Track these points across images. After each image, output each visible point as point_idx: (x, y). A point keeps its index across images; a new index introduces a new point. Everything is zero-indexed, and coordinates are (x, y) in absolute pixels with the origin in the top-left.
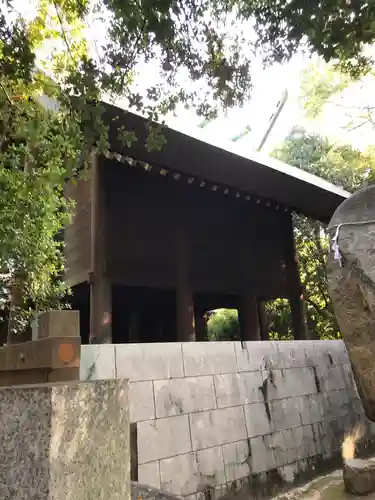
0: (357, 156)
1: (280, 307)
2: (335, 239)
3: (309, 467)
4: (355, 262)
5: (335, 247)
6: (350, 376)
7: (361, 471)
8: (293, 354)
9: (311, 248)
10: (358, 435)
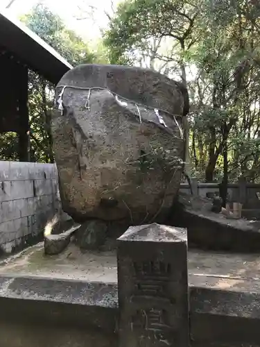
0: (79, 40)
1: (10, 138)
2: (61, 95)
3: (23, 242)
4: (72, 114)
5: (60, 101)
6: (56, 186)
7: (55, 241)
8: (20, 170)
9: (38, 99)
10: (55, 221)
